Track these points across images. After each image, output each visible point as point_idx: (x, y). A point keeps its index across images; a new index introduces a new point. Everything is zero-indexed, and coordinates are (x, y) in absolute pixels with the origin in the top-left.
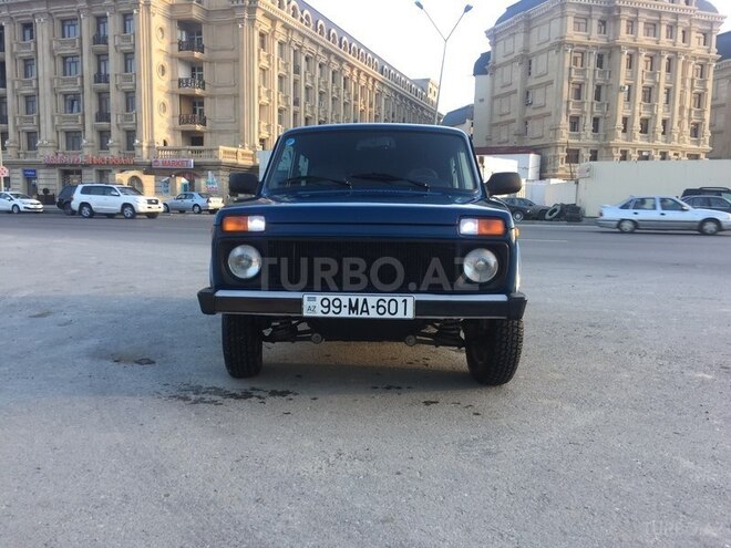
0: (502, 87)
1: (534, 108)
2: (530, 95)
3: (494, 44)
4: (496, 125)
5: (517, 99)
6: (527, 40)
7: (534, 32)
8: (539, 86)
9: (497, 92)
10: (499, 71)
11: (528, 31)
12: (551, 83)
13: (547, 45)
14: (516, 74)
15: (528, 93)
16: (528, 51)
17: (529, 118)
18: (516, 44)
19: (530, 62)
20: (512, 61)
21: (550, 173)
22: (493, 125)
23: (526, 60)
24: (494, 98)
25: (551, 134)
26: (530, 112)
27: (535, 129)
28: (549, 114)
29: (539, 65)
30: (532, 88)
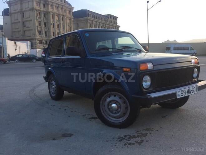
0: (15, 20)
1: (27, 28)
2: (25, 23)
3: (10, 6)
4: (14, 32)
5: (20, 25)
6: (21, 7)
7: (24, 4)
8: (27, 21)
9: (13, 22)
10: (13, 15)
11: (21, 4)
12: (31, 20)
13: (29, 9)
14: (19, 17)
15: (24, 23)
16: (22, 10)
17: (26, 30)
18: (18, 7)
19: (23, 13)
20: (17, 12)
21: (35, 47)
22: (13, 32)
23: (22, 13)
24: (12, 23)
25: (34, 35)
26: (25, 28)
27: (28, 34)
28: (32, 30)
29: (27, 14)
30: (25, 21)
